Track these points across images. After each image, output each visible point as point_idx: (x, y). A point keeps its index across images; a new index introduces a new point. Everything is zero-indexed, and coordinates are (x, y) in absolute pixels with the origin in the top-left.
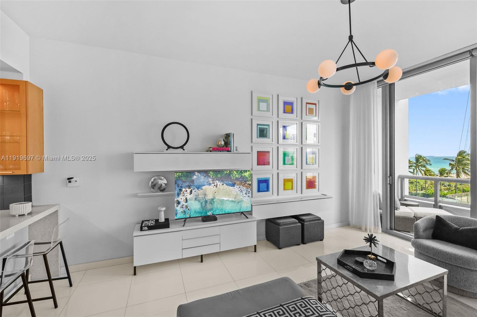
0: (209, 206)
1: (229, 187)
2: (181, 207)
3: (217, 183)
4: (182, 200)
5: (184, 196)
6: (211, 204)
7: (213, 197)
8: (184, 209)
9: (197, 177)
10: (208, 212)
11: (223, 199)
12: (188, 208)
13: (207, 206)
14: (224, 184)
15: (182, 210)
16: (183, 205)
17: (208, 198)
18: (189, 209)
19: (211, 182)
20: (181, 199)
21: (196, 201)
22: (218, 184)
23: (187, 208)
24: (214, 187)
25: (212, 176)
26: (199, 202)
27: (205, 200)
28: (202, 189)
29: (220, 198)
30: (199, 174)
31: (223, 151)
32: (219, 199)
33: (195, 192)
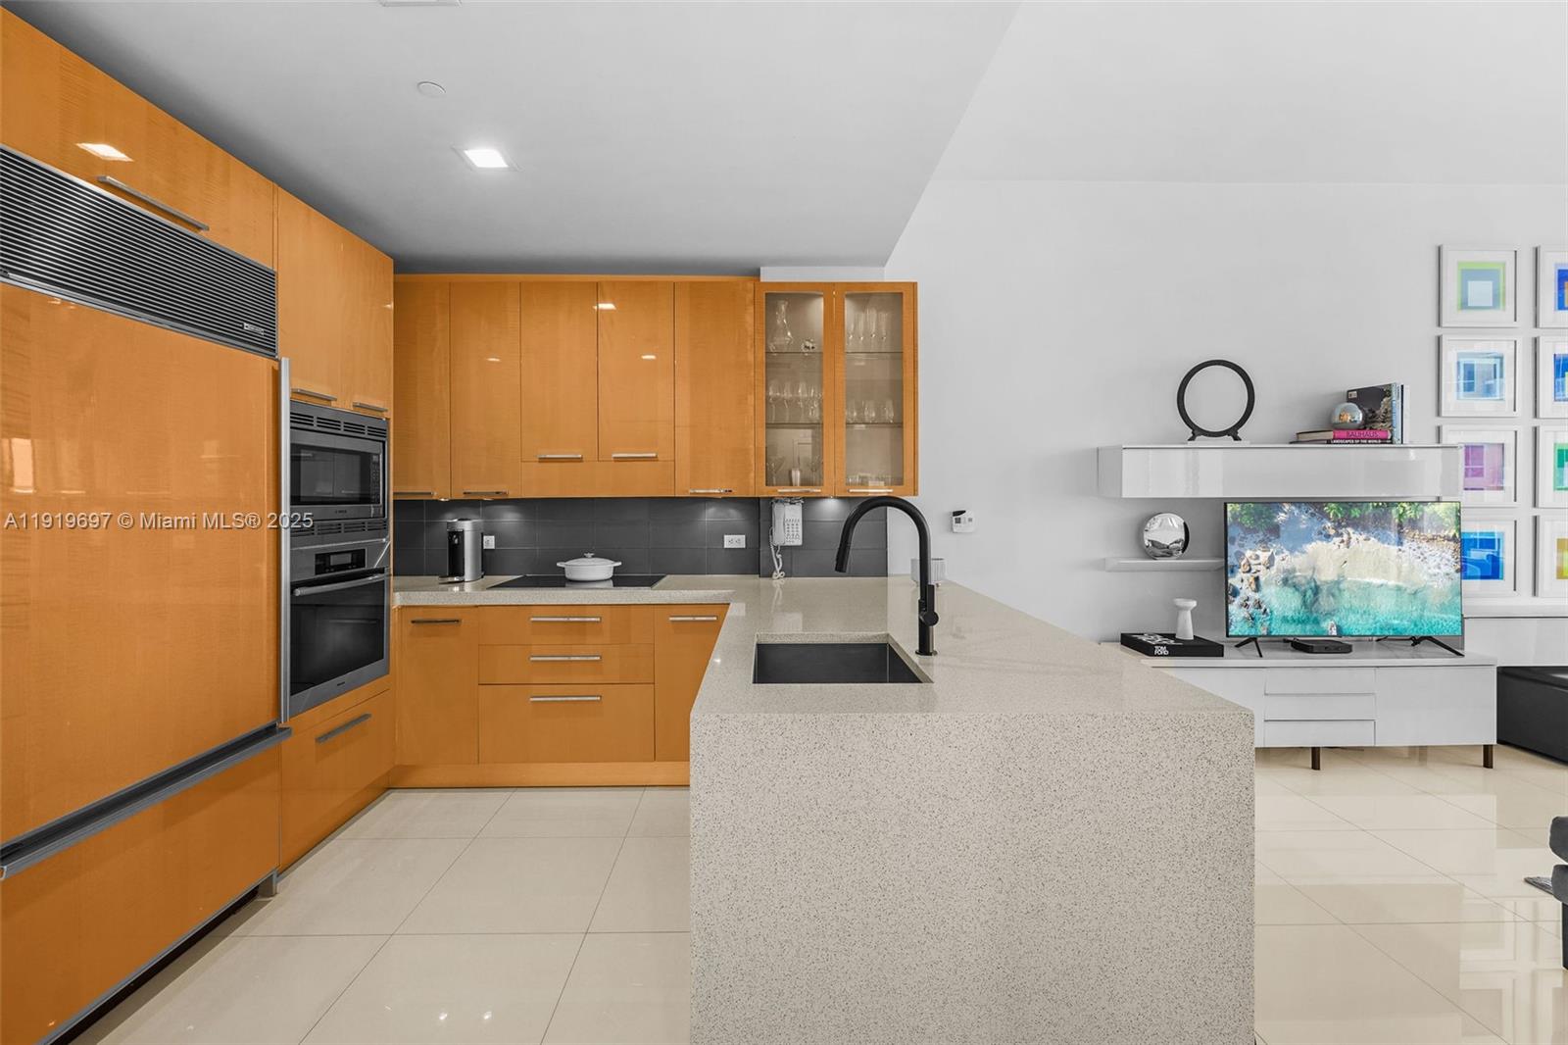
0: (1325, 602)
1: (1386, 545)
2: (1242, 605)
3: (1349, 534)
4: (1246, 582)
5: (1249, 571)
6: (1333, 595)
7: (1339, 576)
8: (1251, 610)
9: (1287, 516)
10: (1325, 620)
11: (1368, 583)
12: (1264, 606)
13: (1322, 603)
14: (1372, 539)
15: (1244, 613)
16: (1248, 600)
17: (1323, 579)
18: (1265, 610)
19: (1332, 532)
20: (1242, 581)
21: (1286, 588)
22: (1354, 537)
23: (1260, 607)
24: (1342, 545)
25: (1335, 515)
26: (1297, 590)
27: (1313, 584)
28: (1304, 552)
29: (1359, 579)
30: (1293, 508)
31: (1368, 439)
32: (1355, 582)
33: (1283, 560)
